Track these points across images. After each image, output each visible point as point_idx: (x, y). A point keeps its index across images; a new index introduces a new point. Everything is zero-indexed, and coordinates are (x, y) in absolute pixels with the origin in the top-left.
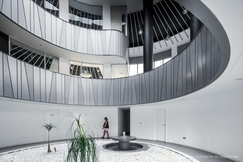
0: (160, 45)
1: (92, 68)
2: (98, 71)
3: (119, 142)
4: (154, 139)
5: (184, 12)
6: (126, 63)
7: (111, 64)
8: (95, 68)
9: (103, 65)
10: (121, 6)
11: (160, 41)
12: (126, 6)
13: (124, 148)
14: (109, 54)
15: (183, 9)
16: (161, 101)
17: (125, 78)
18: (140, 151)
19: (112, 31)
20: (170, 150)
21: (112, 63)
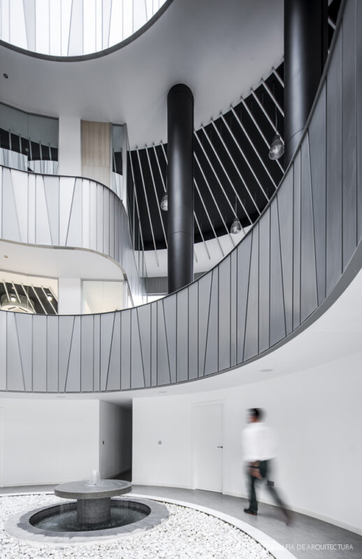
0: (221, 249)
1: (29, 289)
2: (50, 299)
3: (78, 500)
4: (195, 487)
5: (273, 155)
6: (123, 278)
7: (83, 280)
8: (39, 290)
9: (58, 279)
10: (110, 123)
11: (219, 238)
12: (125, 124)
13: (89, 518)
14: (68, 245)
15: (269, 148)
16: (205, 376)
17: (113, 314)
18: (129, 532)
19: (77, 179)
20: (226, 522)
21: (84, 277)
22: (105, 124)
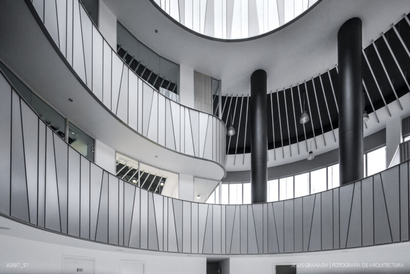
7: (195, 177)
9: (179, 174)
10: (212, 77)
12: (220, 80)
17: (234, 206)
19: (210, 116)
22: (208, 76)
